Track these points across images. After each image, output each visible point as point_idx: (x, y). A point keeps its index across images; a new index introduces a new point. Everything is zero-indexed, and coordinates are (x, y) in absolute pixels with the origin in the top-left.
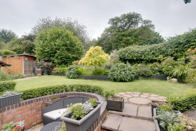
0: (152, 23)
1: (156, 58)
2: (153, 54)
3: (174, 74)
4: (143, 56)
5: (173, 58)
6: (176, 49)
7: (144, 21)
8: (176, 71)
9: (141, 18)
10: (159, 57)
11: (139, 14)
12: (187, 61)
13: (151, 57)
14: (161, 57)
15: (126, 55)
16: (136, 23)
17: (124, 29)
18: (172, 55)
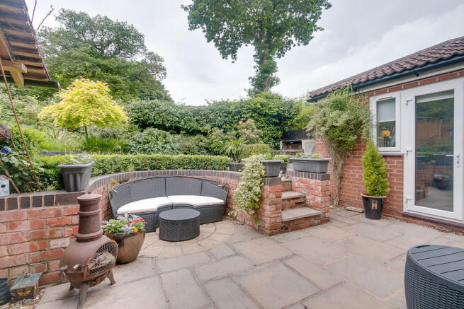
0: (163, 64)
1: (201, 129)
2: (197, 120)
3: (228, 151)
4: (182, 123)
5: (222, 130)
6: (226, 119)
7: (150, 54)
8: (230, 147)
9: (143, 45)
10: (206, 128)
11: (142, 36)
12: (238, 136)
13: (194, 125)
14: (208, 127)
15: (152, 116)
16: (131, 50)
17: (103, 52)
18: (220, 127)
